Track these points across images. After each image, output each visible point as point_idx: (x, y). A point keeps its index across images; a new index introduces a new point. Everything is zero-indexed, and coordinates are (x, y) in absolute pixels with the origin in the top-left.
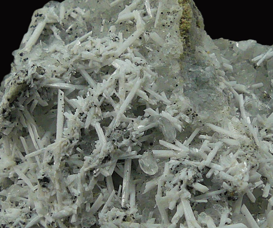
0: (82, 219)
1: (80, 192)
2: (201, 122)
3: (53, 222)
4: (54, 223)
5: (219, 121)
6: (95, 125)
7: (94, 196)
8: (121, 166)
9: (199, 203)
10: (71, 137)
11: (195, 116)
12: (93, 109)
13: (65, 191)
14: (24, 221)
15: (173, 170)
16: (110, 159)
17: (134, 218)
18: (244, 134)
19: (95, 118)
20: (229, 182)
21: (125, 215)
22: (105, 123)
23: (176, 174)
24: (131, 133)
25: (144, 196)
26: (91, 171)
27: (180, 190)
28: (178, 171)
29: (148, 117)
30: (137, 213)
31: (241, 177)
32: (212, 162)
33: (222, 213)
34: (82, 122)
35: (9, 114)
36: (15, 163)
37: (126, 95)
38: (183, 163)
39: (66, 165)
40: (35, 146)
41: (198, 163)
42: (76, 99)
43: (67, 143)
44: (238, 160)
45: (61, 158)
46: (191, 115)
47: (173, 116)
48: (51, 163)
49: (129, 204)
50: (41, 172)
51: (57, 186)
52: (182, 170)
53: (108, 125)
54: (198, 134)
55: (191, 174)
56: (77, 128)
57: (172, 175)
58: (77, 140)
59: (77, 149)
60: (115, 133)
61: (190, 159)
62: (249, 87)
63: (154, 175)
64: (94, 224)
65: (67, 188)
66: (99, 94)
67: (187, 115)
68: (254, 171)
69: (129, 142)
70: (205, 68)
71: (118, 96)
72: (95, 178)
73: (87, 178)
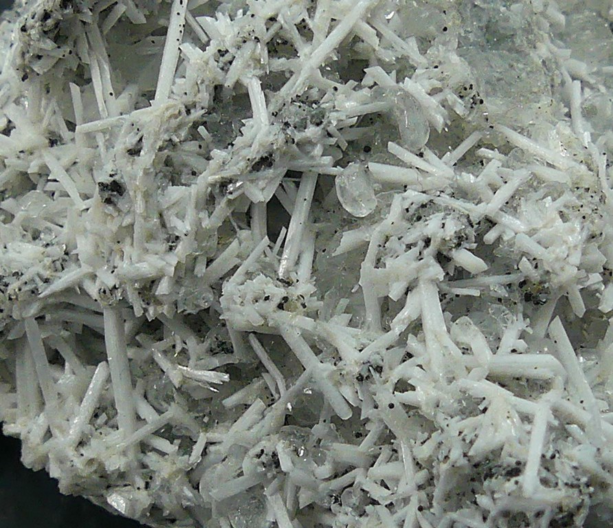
0: (183, 290)
1: (189, 228)
2: (487, 120)
3: (115, 286)
4: (117, 289)
5: (527, 124)
6: (250, 82)
7: (218, 244)
8: (293, 186)
9: (457, 296)
10: (189, 99)
11: (477, 102)
12: (250, 45)
13: (156, 220)
14: (47, 274)
15: (412, 211)
16: (270, 165)
17: (304, 306)
18: (582, 162)
19: (253, 65)
20: (534, 259)
21: (286, 295)
22: (272, 83)
23: (416, 223)
24: (327, 114)
25: (333, 263)
26: (223, 184)
27: (422, 259)
28: (423, 218)
29: (371, 88)
30: (311, 295)
31: (563, 253)
32: (501, 210)
33: (506, 327)
34: (220, 71)
35: (57, 25)
36: (47, 141)
37: (331, 29)
38: (437, 200)
39: (168, 162)
40: (100, 109)
41: (470, 206)
42: (214, 19)
43: (180, 111)
44: (562, 214)
45: (160, 143)
46: (469, 100)
47: (429, 94)
48: (134, 152)
49: (297, 273)
50: (109, 168)
51: (139, 206)
52: (431, 216)
53: (276, 89)
54: (476, 145)
55: (452, 228)
56: (207, 83)
57: (406, 224)
58: (202, 108)
59: (198, 130)
60: (293, 109)
61: (452, 195)
62: (595, 69)
63: (363, 218)
64: (206, 305)
65: (161, 215)
66: (270, 14)
67: (461, 97)
68: (594, 245)
69: (320, 132)
70: (510, 5)
71: (311, 26)
72: (229, 201)
73: (210, 200)
